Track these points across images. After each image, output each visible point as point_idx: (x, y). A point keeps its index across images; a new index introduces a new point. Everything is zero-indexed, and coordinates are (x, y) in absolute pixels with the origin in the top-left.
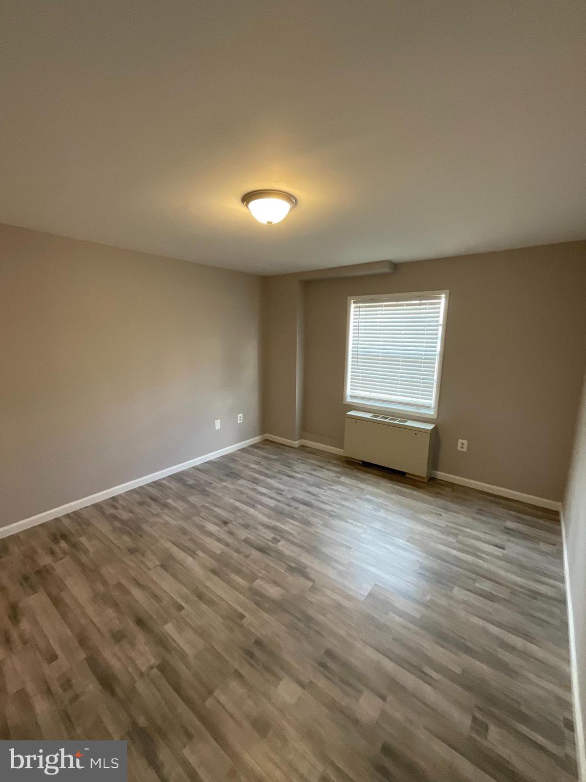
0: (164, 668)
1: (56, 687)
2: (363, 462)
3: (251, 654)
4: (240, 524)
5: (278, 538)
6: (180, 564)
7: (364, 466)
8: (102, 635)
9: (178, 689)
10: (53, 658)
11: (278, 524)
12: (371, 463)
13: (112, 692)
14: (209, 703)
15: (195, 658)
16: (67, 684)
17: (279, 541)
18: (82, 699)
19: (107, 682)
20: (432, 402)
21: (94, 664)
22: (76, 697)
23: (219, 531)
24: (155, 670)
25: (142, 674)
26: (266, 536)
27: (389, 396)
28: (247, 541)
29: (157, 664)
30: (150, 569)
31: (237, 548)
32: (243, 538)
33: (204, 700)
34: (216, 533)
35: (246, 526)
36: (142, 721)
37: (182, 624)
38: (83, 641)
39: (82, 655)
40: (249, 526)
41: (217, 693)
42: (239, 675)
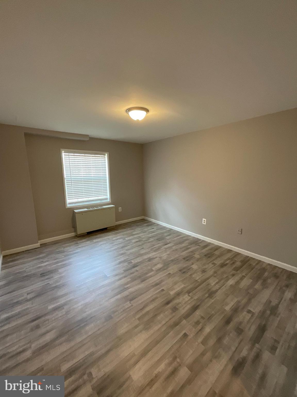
0: (189, 292)
1: (199, 327)
2: (87, 233)
3: (184, 272)
7: (88, 234)
8: (173, 317)
9: (196, 288)
10: (185, 335)
12: (91, 231)
13: (198, 306)
14: (199, 281)
15: (185, 284)
16: (198, 323)
18: (202, 315)
19: (195, 308)
20: (108, 196)
21: (187, 316)
22: (202, 318)
24: (190, 295)
25: (192, 298)
27: (87, 198)
29: (187, 294)
33: (199, 282)
36: (207, 295)
37: (172, 289)
38: (176, 324)
39: (184, 322)
41: (196, 279)
42: (191, 275)
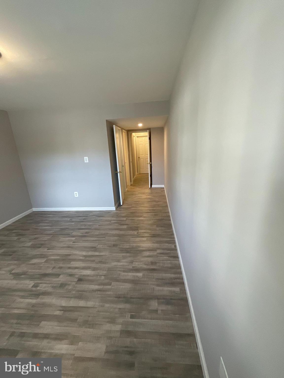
4: (69, 285)
5: (34, 289)
6: (87, 251)
11: (34, 301)
17: (32, 287)
23: (81, 273)
26: (44, 285)
28: (58, 275)
30: (98, 244)
31: (62, 269)
32: (61, 276)
34: (82, 271)
35: (62, 285)
40: (60, 287)
